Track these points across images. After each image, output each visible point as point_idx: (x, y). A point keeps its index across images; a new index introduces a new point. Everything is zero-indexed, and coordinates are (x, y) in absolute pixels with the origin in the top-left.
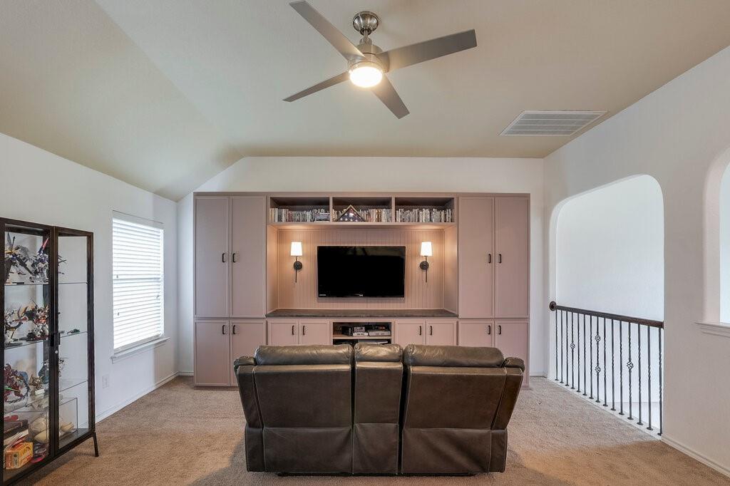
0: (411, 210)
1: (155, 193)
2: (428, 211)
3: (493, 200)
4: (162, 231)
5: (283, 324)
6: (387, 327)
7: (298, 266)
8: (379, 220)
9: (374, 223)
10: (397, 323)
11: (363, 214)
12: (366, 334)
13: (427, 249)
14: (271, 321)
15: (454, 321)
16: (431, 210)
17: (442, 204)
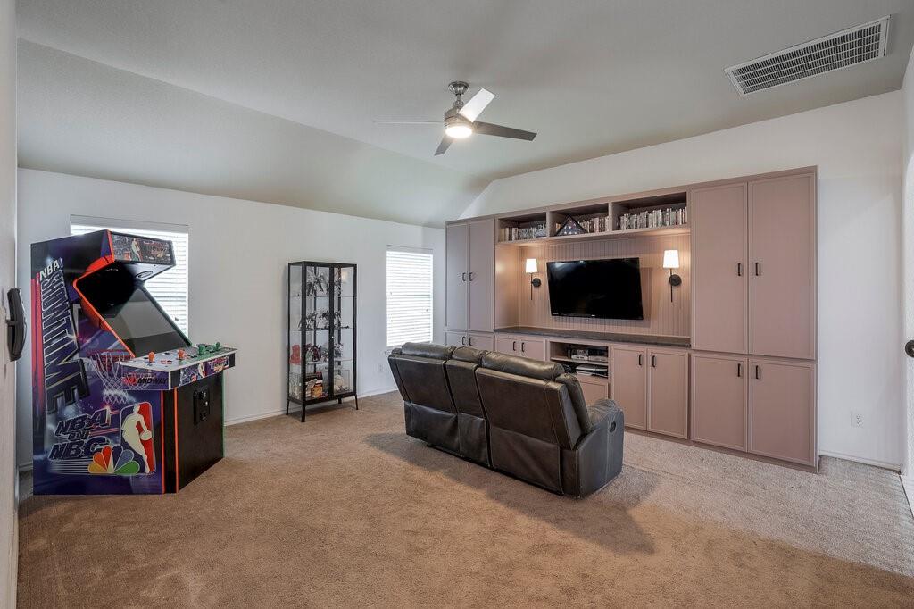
0: (638, 214)
1: (425, 225)
2: (660, 212)
3: (744, 187)
4: (432, 256)
5: (506, 340)
6: (603, 352)
7: (537, 283)
8: (602, 229)
9: (597, 233)
10: (613, 347)
11: (586, 225)
12: (586, 358)
13: (672, 260)
14: (498, 335)
15: (685, 352)
16: (664, 210)
17: (675, 201)
